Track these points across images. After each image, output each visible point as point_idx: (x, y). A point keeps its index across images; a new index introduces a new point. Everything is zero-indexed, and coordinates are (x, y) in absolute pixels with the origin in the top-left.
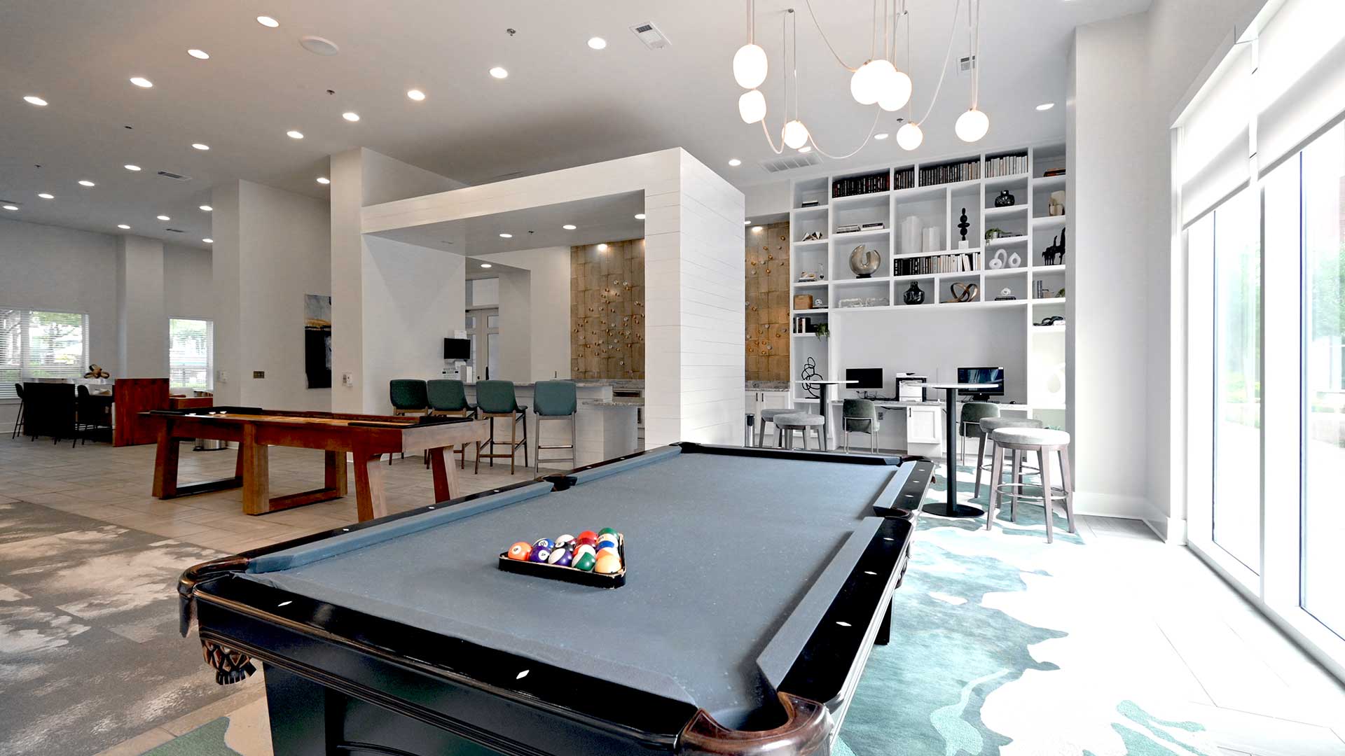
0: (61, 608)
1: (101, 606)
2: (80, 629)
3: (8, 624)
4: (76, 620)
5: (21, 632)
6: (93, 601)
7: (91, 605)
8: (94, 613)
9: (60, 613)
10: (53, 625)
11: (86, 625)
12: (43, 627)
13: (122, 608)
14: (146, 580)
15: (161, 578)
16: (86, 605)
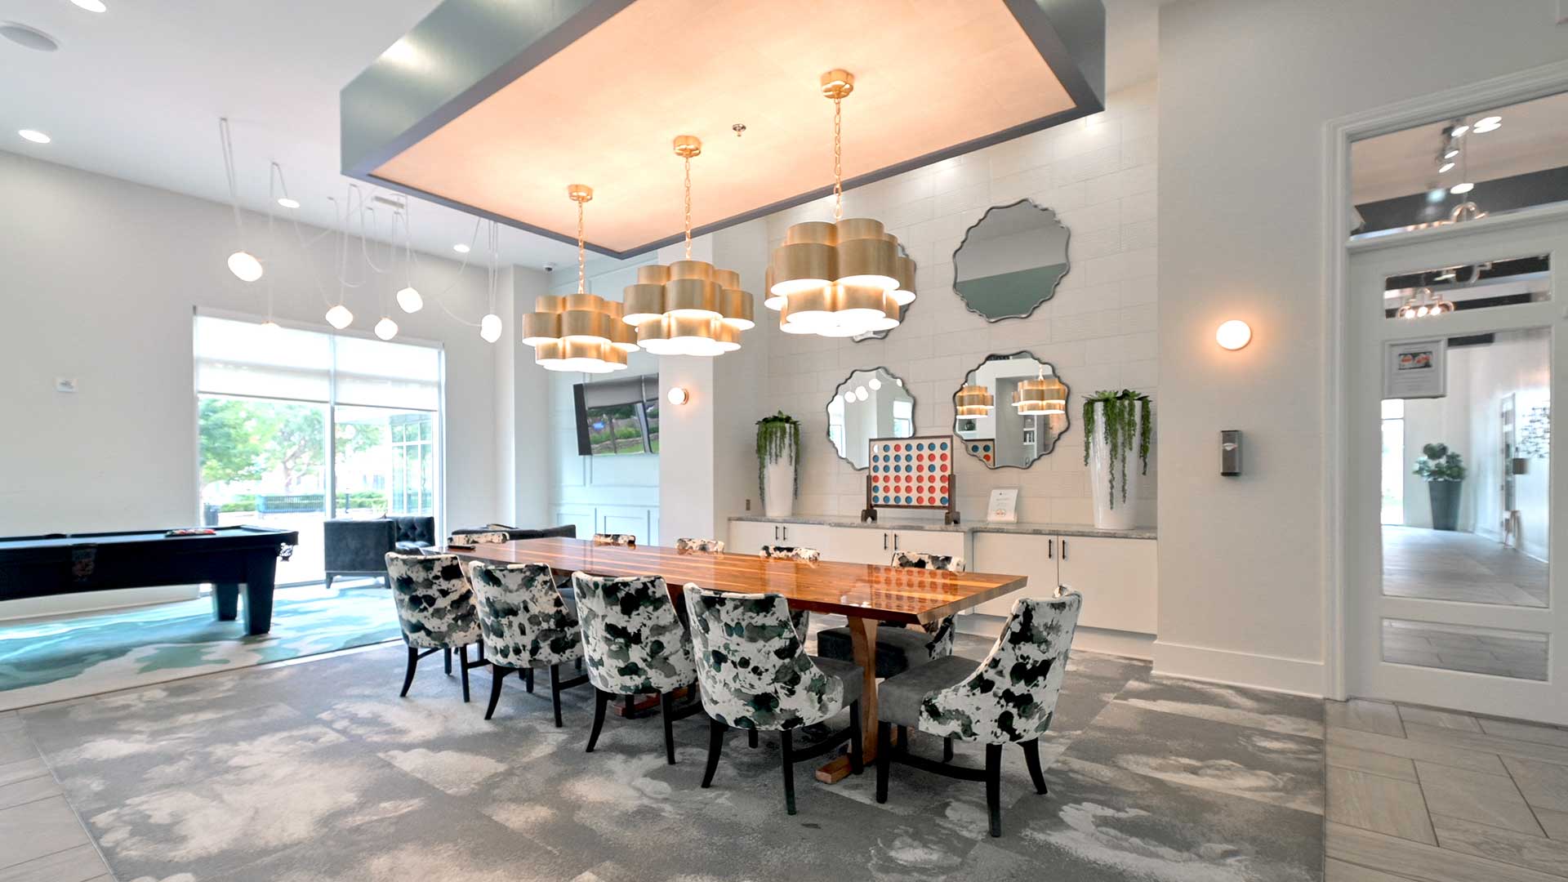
0: (343, 739)
1: (305, 738)
2: (325, 716)
3: (385, 724)
4: (328, 724)
5: (370, 716)
6: (313, 745)
7: (315, 740)
8: (313, 730)
9: (343, 732)
10: (347, 720)
11: (320, 719)
12: (354, 719)
13: (285, 734)
14: (247, 775)
15: (227, 776)
16: (321, 740)
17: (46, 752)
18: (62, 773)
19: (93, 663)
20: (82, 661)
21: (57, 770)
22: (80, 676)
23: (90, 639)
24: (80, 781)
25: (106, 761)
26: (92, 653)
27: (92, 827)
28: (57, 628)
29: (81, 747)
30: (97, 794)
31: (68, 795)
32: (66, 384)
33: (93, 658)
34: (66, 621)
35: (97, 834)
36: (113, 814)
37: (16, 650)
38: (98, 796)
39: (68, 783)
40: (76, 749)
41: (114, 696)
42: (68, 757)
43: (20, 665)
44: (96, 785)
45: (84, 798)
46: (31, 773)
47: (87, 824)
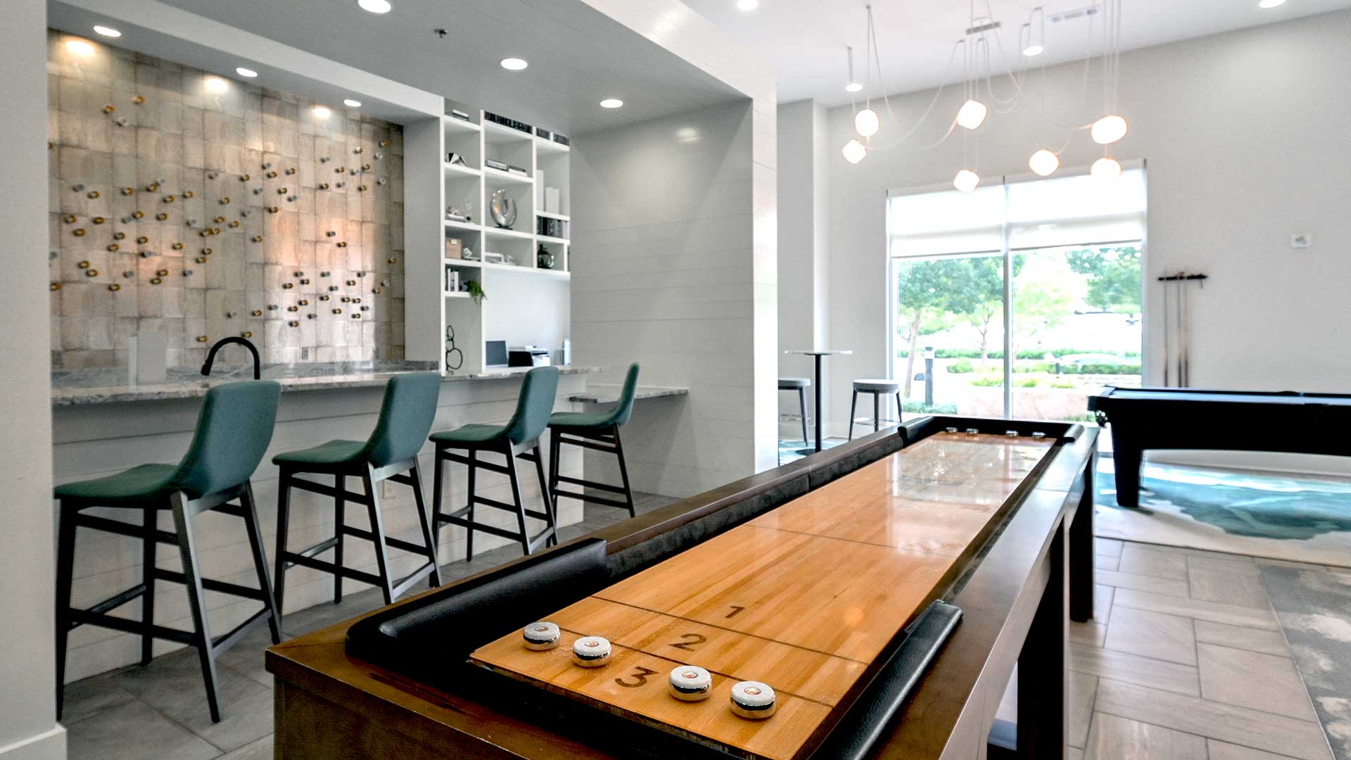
17: (1278, 609)
18: (1293, 637)
19: (1325, 531)
20: (1313, 525)
21: (1286, 630)
22: (1310, 540)
23: (1321, 504)
24: (1307, 652)
25: (1333, 641)
26: (1323, 519)
27: (1318, 707)
28: (1290, 486)
29: (1311, 617)
30: (1324, 673)
31: (1297, 662)
32: (1300, 240)
33: (1322, 525)
34: (1299, 480)
35: (1325, 718)
36: (1341, 704)
37: (1252, 498)
38: (1325, 675)
39: (1296, 648)
40: (1306, 616)
41: (1344, 572)
42: (1296, 621)
43: (1256, 515)
44: (1325, 663)
45: (1312, 672)
46: (1264, 624)
47: (1314, 701)
